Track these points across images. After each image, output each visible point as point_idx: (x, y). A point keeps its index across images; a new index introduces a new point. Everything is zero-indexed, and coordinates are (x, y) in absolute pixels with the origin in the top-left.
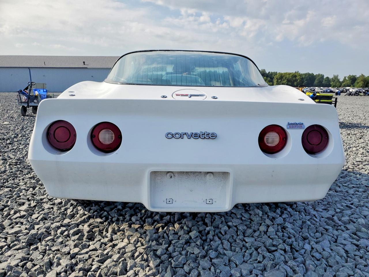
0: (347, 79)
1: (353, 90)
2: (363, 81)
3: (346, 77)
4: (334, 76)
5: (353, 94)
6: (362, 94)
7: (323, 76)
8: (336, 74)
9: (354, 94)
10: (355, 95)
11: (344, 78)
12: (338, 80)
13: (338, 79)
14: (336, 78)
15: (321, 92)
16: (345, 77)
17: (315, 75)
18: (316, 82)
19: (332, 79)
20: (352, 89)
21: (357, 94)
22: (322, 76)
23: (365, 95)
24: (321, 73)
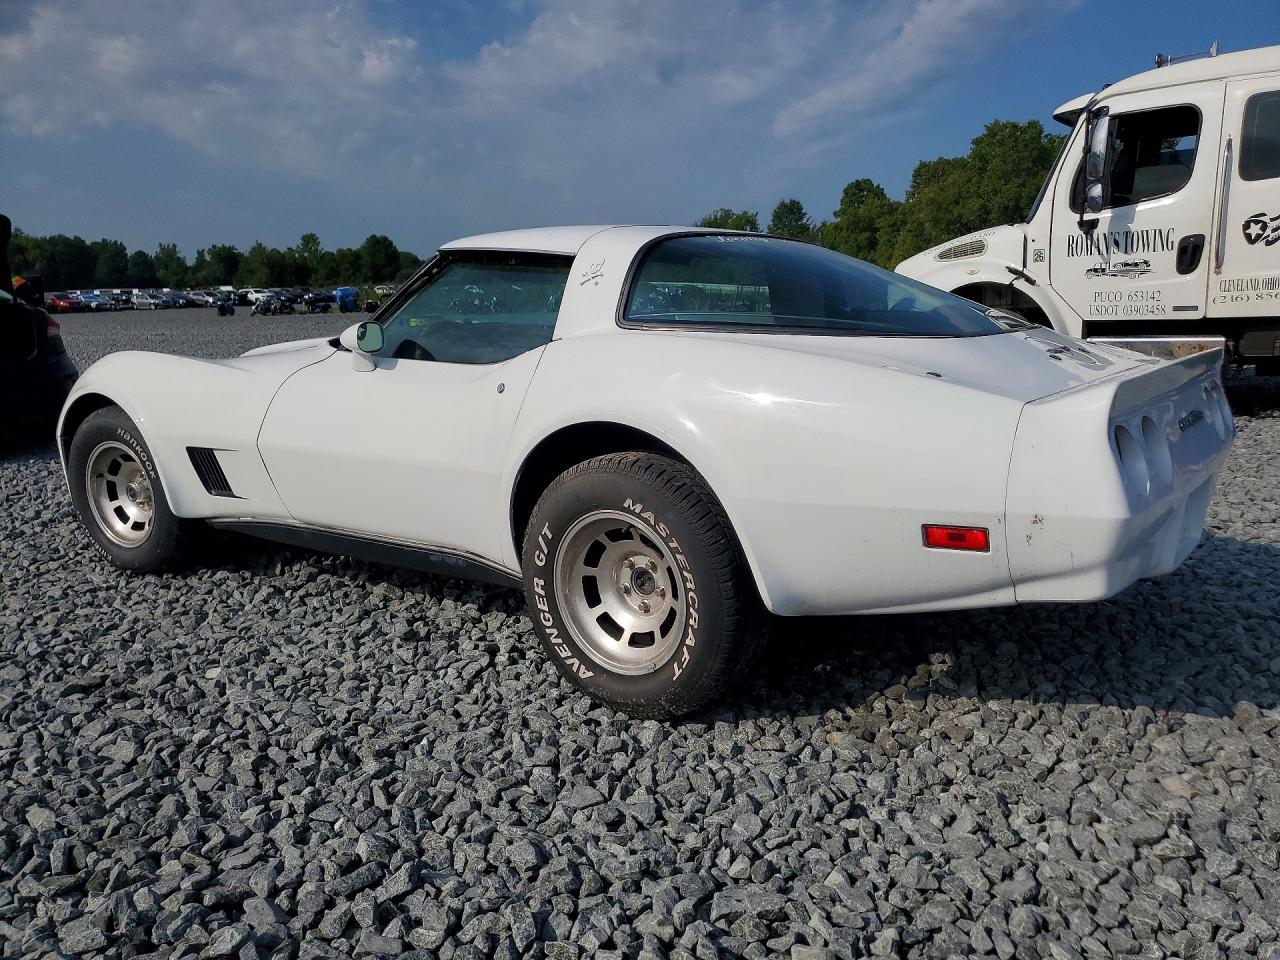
0: (208, 257)
1: (259, 296)
2: (269, 267)
3: (203, 251)
4: (163, 249)
5: (275, 308)
6: (303, 307)
7: (122, 248)
8: (167, 242)
9: (280, 308)
10: (282, 313)
11: (196, 255)
12: (181, 262)
13: (179, 258)
14: (169, 254)
15: (156, 305)
16: (201, 254)
17: (88, 243)
18: (101, 270)
19: (157, 257)
20: (256, 292)
21: (287, 307)
22: (119, 250)
23: (313, 312)
24: (112, 238)
